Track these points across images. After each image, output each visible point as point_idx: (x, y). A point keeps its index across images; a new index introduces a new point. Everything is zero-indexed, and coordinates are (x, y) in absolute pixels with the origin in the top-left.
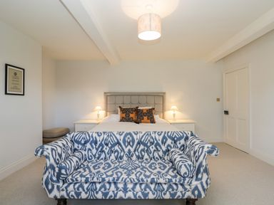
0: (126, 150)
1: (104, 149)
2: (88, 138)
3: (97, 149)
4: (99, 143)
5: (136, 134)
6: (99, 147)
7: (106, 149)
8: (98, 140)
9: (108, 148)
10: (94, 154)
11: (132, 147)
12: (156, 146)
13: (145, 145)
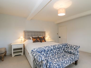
0: (54, 52)
1: (48, 53)
2: (42, 50)
3: (46, 53)
4: (46, 51)
5: (56, 46)
6: (46, 52)
7: (49, 53)
8: (46, 50)
9: (49, 52)
10: (45, 55)
11: (56, 50)
12: (61, 49)
13: (59, 49)
